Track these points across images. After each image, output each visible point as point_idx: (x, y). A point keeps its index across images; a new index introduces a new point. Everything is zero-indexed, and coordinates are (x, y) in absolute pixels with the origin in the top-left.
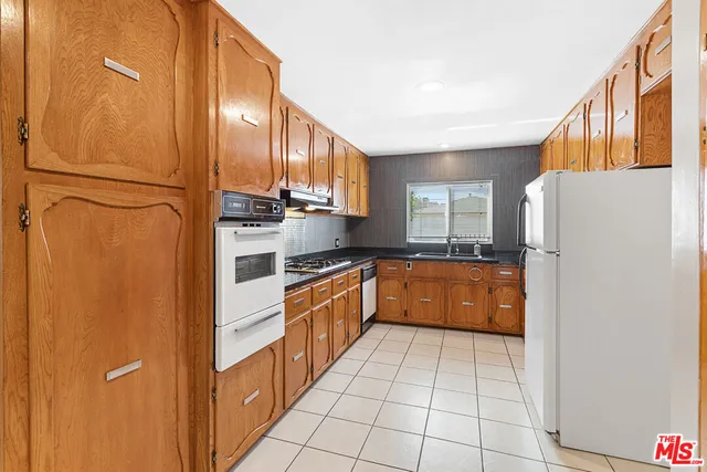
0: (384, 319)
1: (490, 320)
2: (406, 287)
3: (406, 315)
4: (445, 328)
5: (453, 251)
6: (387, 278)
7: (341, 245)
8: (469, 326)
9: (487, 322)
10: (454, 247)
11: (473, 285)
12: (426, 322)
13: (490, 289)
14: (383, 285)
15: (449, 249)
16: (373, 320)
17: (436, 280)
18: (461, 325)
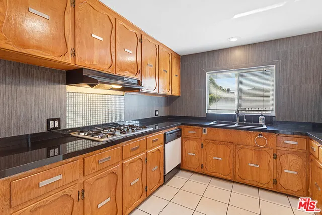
0: (186, 168)
1: (275, 181)
2: (202, 147)
3: (202, 167)
4: (234, 182)
5: (241, 120)
6: (189, 139)
7: (161, 114)
8: (254, 184)
9: (271, 183)
10: (242, 117)
11: (258, 150)
12: (218, 175)
13: (275, 156)
14: (186, 144)
15: (238, 119)
16: (178, 168)
17: (226, 143)
18: (248, 182)
